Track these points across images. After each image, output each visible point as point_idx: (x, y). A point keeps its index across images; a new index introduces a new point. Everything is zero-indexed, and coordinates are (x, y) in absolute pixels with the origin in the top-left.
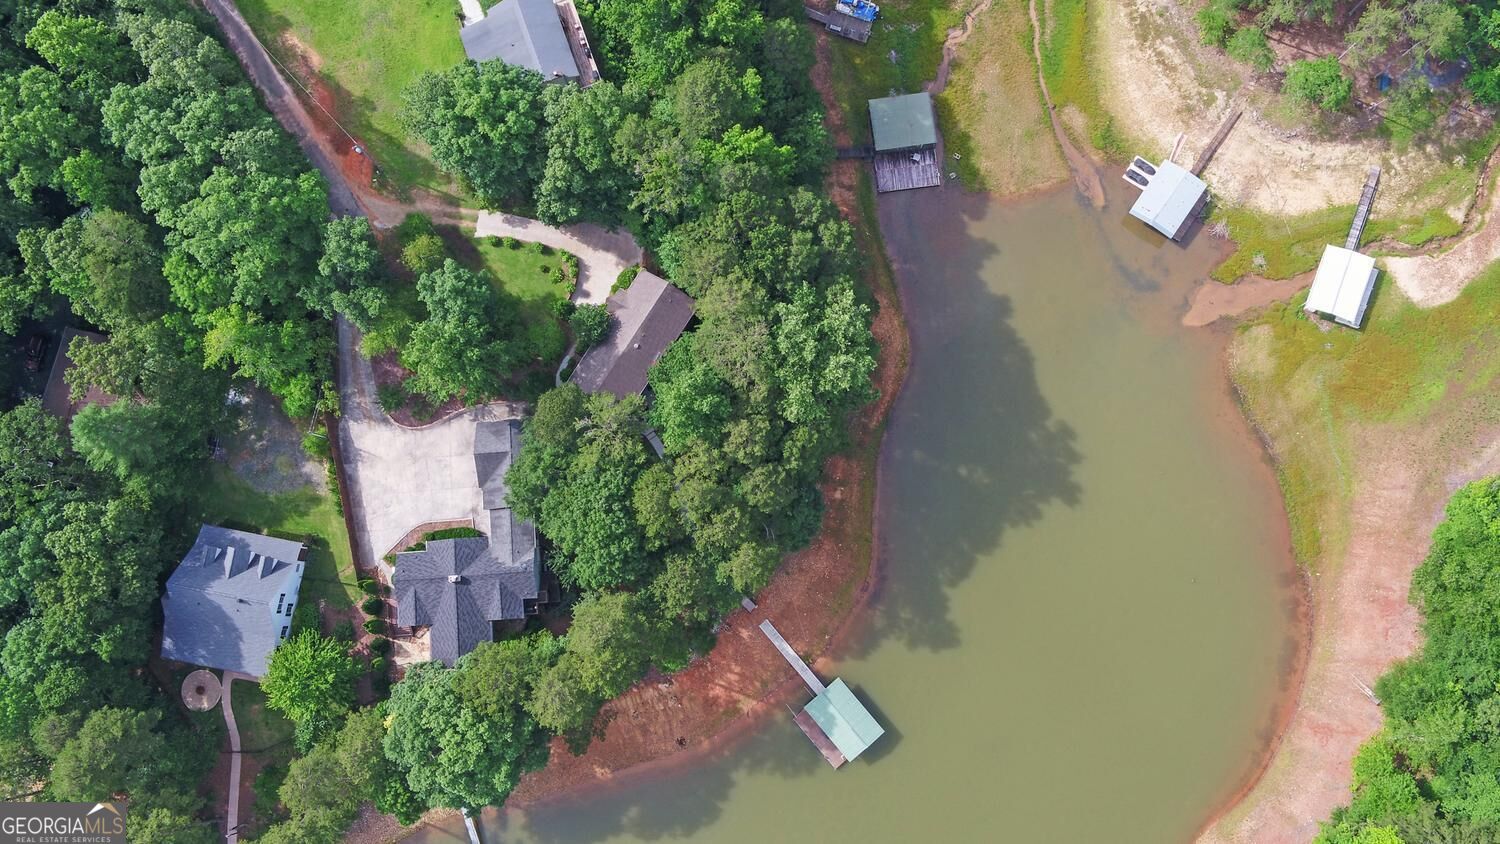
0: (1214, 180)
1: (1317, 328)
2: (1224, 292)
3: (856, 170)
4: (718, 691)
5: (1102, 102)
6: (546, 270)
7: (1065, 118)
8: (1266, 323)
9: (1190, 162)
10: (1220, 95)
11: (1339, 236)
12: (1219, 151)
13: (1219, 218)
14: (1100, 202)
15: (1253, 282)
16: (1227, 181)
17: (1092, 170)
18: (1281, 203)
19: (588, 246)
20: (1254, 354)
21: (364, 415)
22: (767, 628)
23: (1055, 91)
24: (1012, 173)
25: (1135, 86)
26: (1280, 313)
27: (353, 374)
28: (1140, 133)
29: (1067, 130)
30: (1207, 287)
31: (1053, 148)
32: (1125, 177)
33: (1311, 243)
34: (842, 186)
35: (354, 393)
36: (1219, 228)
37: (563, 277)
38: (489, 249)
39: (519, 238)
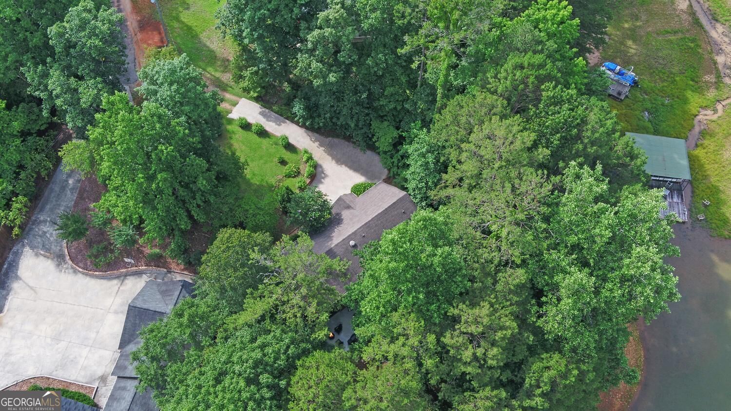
6: (283, 162)
19: (333, 158)
21: (43, 246)
27: (54, 203)
35: (45, 221)
37: (298, 173)
38: (234, 128)
39: (268, 128)
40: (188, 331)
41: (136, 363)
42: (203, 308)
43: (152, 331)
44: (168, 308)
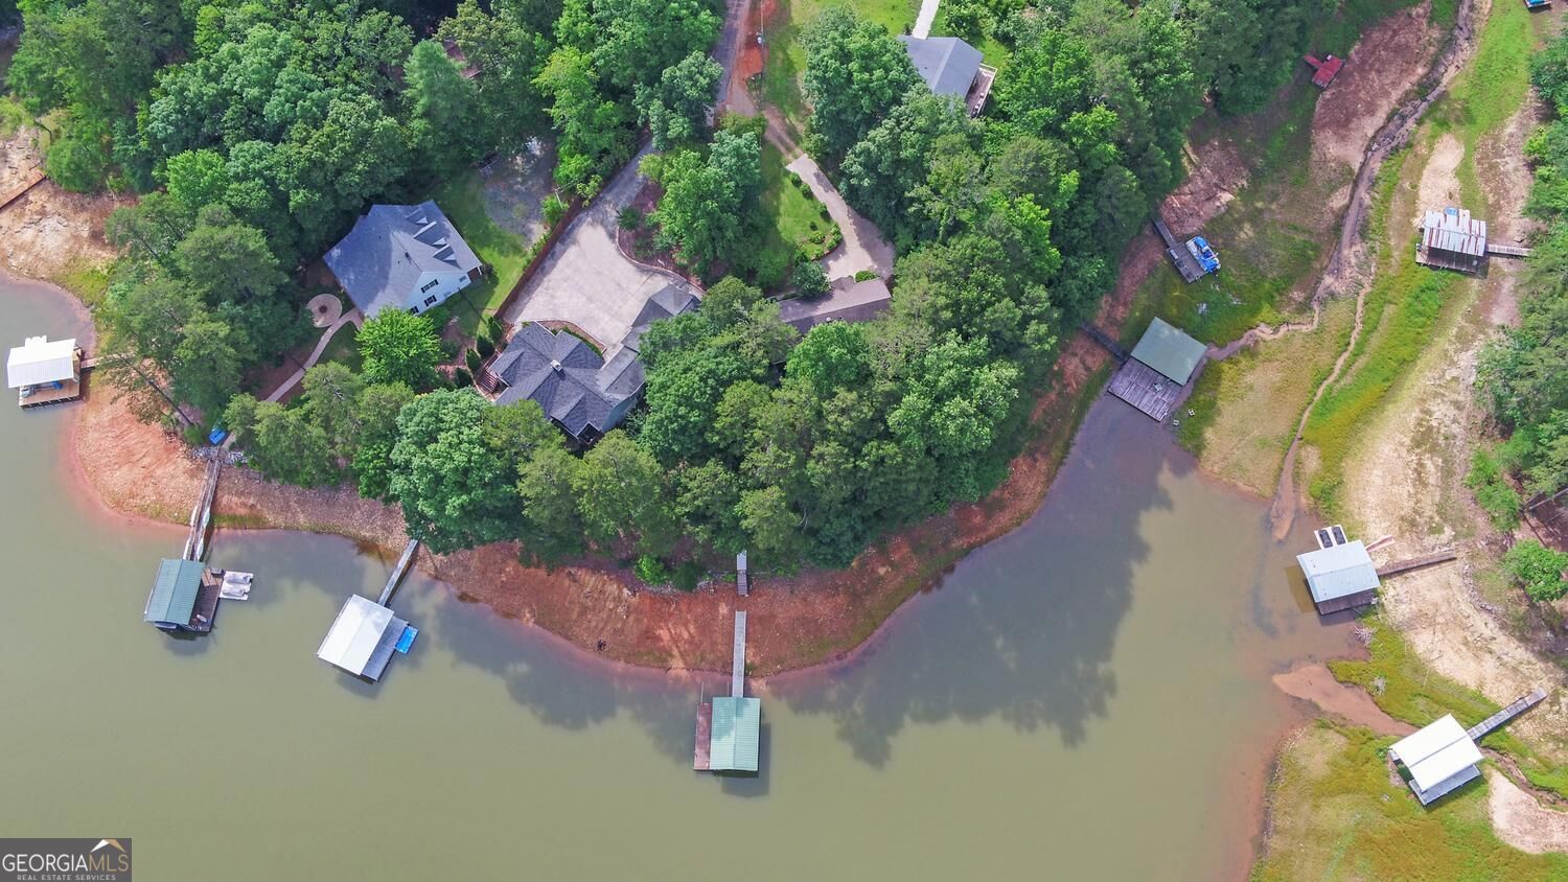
0: (1392, 592)
1: (1388, 776)
2: (1330, 683)
3: (1104, 361)
4: (664, 633)
5: (1344, 464)
6: (814, 227)
7: (1303, 453)
8: (1346, 736)
9: (1382, 561)
10: (1448, 532)
11: (1467, 720)
12: (1413, 573)
13: (1372, 624)
14: (1280, 534)
15: (1361, 696)
16: (1401, 602)
17: (1293, 508)
18: (1436, 654)
19: (859, 240)
20: (1316, 752)
21: (602, 221)
22: (740, 619)
23: (1310, 427)
24: (1225, 458)
25: (1381, 474)
26: (1365, 738)
27: (622, 189)
28: (1356, 511)
29: (1298, 463)
30: (1317, 669)
31: (1275, 466)
32: (1316, 533)
33: (1436, 706)
34: (1083, 362)
35: (610, 203)
36: (1365, 632)
37: (821, 242)
38: (788, 182)
39: (815, 193)
40: (680, 335)
41: (640, 341)
42: (696, 324)
43: (658, 325)
44: (675, 312)
